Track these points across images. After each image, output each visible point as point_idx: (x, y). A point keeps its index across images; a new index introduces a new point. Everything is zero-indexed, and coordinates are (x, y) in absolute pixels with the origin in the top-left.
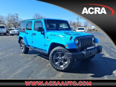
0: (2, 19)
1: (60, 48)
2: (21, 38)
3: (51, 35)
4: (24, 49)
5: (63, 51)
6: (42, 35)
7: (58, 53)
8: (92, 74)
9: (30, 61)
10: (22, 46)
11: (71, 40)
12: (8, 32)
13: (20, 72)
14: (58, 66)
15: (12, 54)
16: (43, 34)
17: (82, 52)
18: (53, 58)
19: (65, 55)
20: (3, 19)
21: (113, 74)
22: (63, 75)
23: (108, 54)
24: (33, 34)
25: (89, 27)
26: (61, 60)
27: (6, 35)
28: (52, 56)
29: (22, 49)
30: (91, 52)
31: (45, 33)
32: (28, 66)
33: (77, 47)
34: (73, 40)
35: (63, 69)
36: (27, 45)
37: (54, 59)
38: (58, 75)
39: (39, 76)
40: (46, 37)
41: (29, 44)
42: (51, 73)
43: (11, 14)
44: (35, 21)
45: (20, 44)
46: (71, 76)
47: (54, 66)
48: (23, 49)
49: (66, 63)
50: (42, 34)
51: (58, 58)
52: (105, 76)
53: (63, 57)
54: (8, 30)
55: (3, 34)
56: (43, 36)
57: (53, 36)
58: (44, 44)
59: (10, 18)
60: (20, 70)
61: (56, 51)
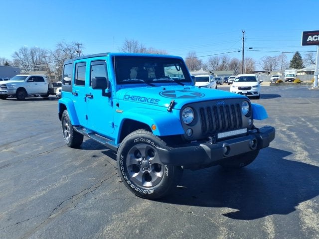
0: (43, 59)
1: (143, 135)
2: (63, 107)
3: (125, 98)
4: (70, 135)
5: (149, 141)
6: (107, 98)
7: (138, 147)
8: (231, 210)
9: (76, 168)
10: (66, 129)
11: (170, 111)
12: (51, 91)
13: (40, 198)
14: (139, 183)
15: (41, 148)
16: (109, 95)
17: (201, 145)
18: (124, 160)
19: (156, 153)
20: (45, 57)
21: (295, 210)
22: (147, 209)
23: (306, 153)
24: (87, 96)
25: (279, 74)
26: (147, 167)
27: (48, 99)
28: (122, 157)
29: (66, 135)
30: (230, 145)
31: (113, 93)
32: (67, 181)
33: (190, 131)
34: (176, 113)
35: (152, 192)
36: (76, 126)
37: (128, 164)
38: (135, 208)
39: (84, 208)
40: (115, 104)
41: (82, 124)
42: (117, 201)
43: (64, 45)
44: (92, 61)
45: (61, 122)
46: (168, 213)
47: (128, 182)
48: (68, 135)
49: (159, 174)
50: (104, 94)
51: (139, 162)
52: (266, 218)
53: (151, 159)
54: (52, 86)
55: (42, 96)
56: (109, 100)
57: (130, 102)
58: (111, 122)
59: (62, 53)
60: (43, 190)
61: (131, 143)
